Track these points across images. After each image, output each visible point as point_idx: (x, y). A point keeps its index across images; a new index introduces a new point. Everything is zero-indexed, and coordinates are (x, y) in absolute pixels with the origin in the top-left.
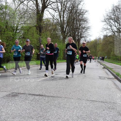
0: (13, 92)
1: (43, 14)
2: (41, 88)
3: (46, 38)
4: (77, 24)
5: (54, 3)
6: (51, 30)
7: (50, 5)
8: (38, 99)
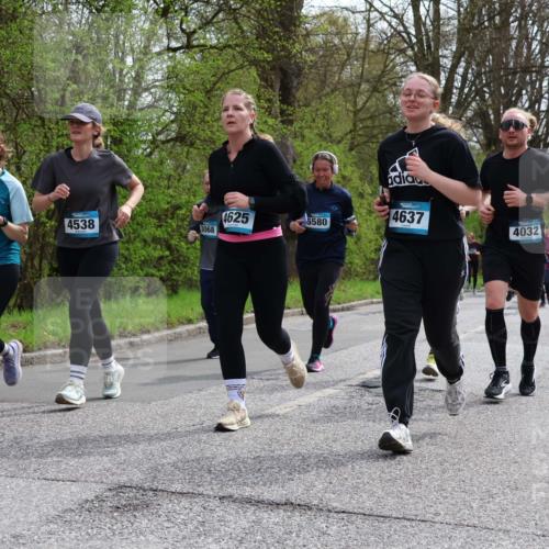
0: (124, 479)
3: (321, 136)
4: (525, 38)
6: (354, 86)
8: (279, 531)
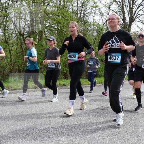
1: (130, 28)
2: (130, 104)
5: (142, 16)
7: (138, 18)
